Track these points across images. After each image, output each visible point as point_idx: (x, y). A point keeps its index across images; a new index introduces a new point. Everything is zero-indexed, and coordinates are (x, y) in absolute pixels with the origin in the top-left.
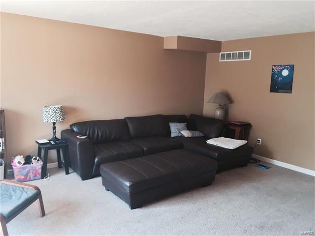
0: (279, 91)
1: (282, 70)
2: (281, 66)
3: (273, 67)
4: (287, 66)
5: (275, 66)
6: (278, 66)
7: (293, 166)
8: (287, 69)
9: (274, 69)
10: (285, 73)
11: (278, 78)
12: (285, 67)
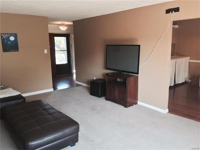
0: (10, 50)
1: (9, 37)
2: (8, 34)
3: (2, 35)
4: (13, 34)
5: (3, 34)
6: (6, 34)
7: (30, 93)
8: (13, 36)
9: (3, 36)
10: (12, 38)
11: (7, 42)
12: (11, 35)
